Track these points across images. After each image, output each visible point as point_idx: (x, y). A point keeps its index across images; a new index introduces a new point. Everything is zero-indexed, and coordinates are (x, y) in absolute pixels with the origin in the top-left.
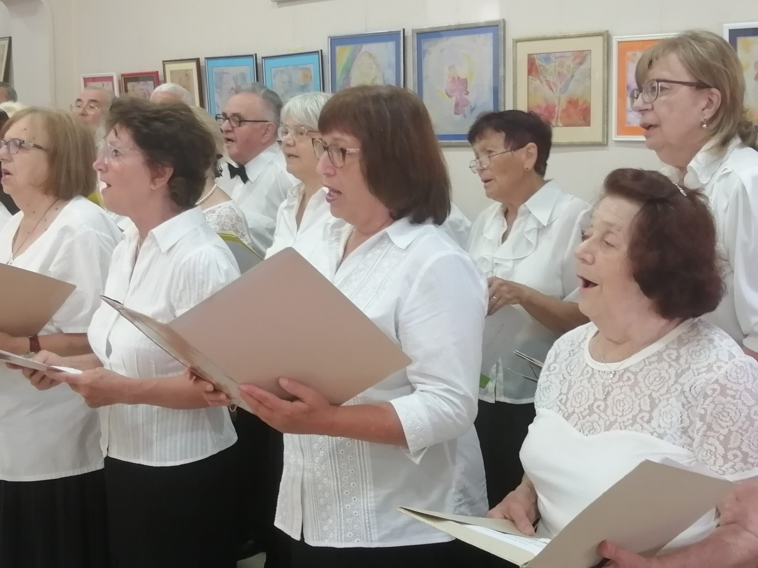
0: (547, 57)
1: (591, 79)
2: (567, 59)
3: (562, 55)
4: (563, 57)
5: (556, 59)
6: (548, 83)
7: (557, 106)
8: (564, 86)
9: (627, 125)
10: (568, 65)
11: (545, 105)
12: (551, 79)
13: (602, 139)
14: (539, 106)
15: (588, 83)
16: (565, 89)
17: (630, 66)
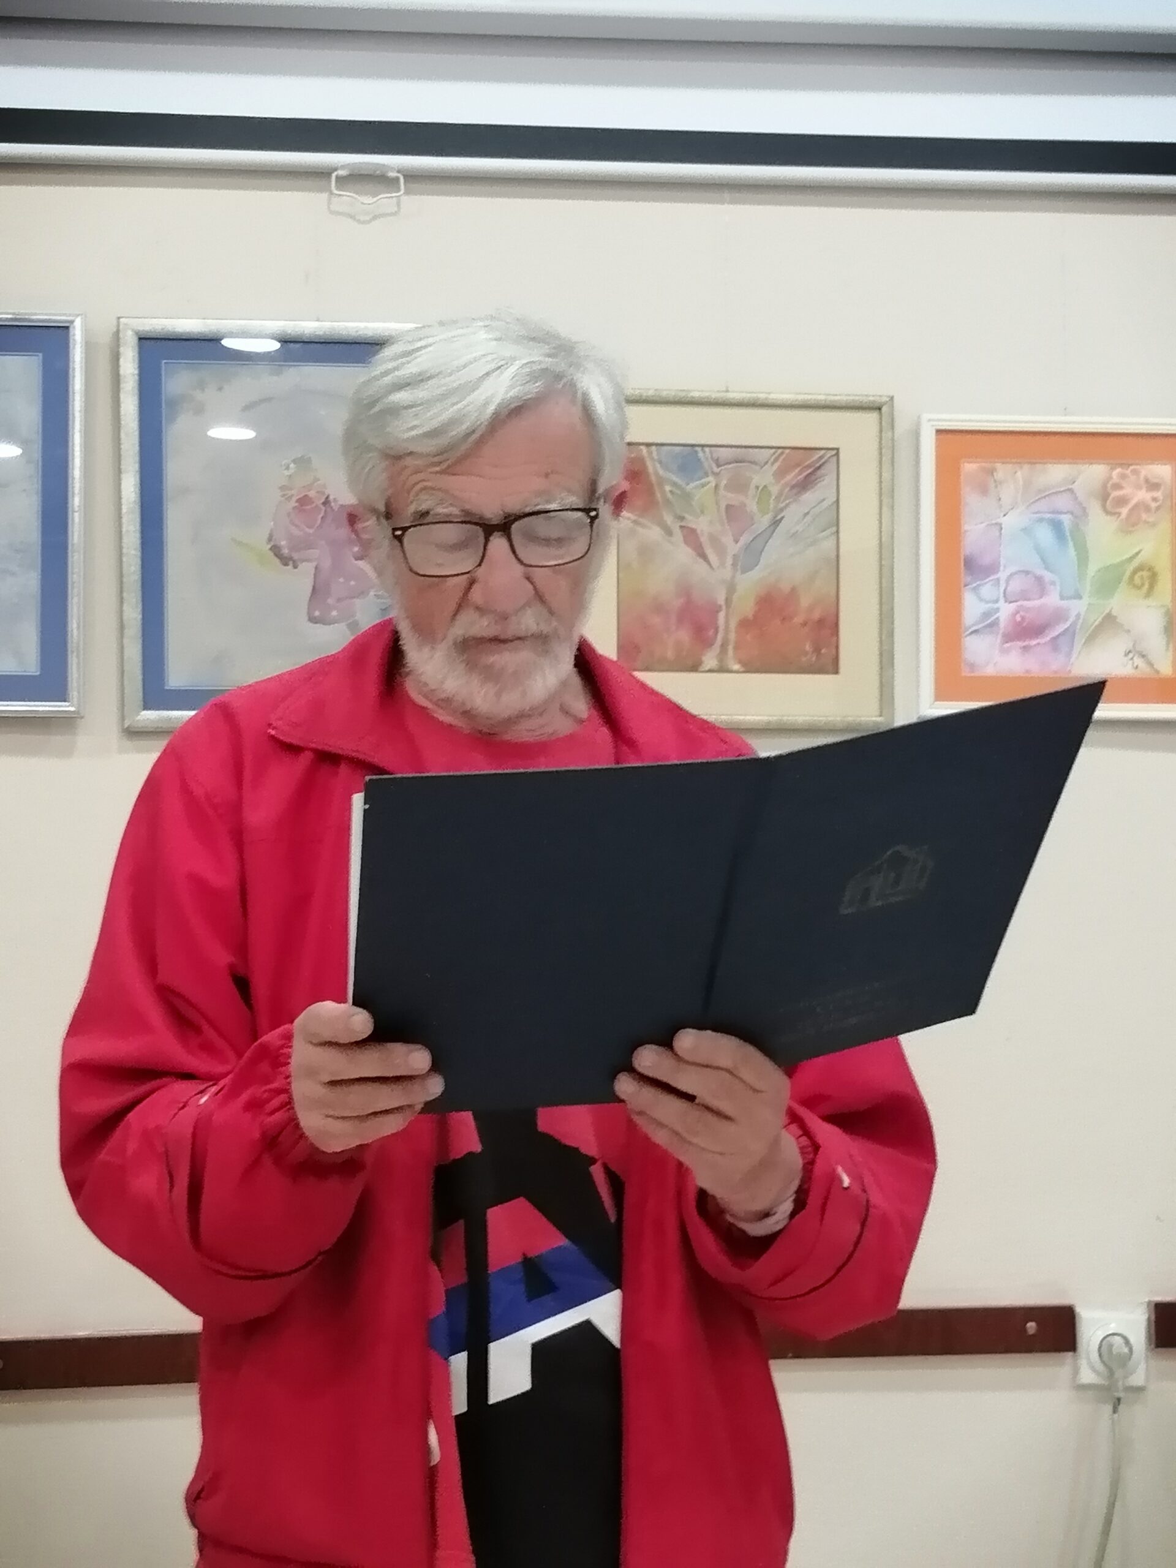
0: (689, 458)
1: (838, 532)
2: (758, 467)
3: (742, 456)
4: (741, 461)
5: (718, 466)
6: (691, 537)
7: (720, 606)
8: (747, 547)
9: (965, 672)
10: (760, 489)
11: (678, 603)
12: (702, 525)
13: (878, 713)
14: (659, 608)
15: (828, 545)
16: (750, 557)
17: (972, 502)
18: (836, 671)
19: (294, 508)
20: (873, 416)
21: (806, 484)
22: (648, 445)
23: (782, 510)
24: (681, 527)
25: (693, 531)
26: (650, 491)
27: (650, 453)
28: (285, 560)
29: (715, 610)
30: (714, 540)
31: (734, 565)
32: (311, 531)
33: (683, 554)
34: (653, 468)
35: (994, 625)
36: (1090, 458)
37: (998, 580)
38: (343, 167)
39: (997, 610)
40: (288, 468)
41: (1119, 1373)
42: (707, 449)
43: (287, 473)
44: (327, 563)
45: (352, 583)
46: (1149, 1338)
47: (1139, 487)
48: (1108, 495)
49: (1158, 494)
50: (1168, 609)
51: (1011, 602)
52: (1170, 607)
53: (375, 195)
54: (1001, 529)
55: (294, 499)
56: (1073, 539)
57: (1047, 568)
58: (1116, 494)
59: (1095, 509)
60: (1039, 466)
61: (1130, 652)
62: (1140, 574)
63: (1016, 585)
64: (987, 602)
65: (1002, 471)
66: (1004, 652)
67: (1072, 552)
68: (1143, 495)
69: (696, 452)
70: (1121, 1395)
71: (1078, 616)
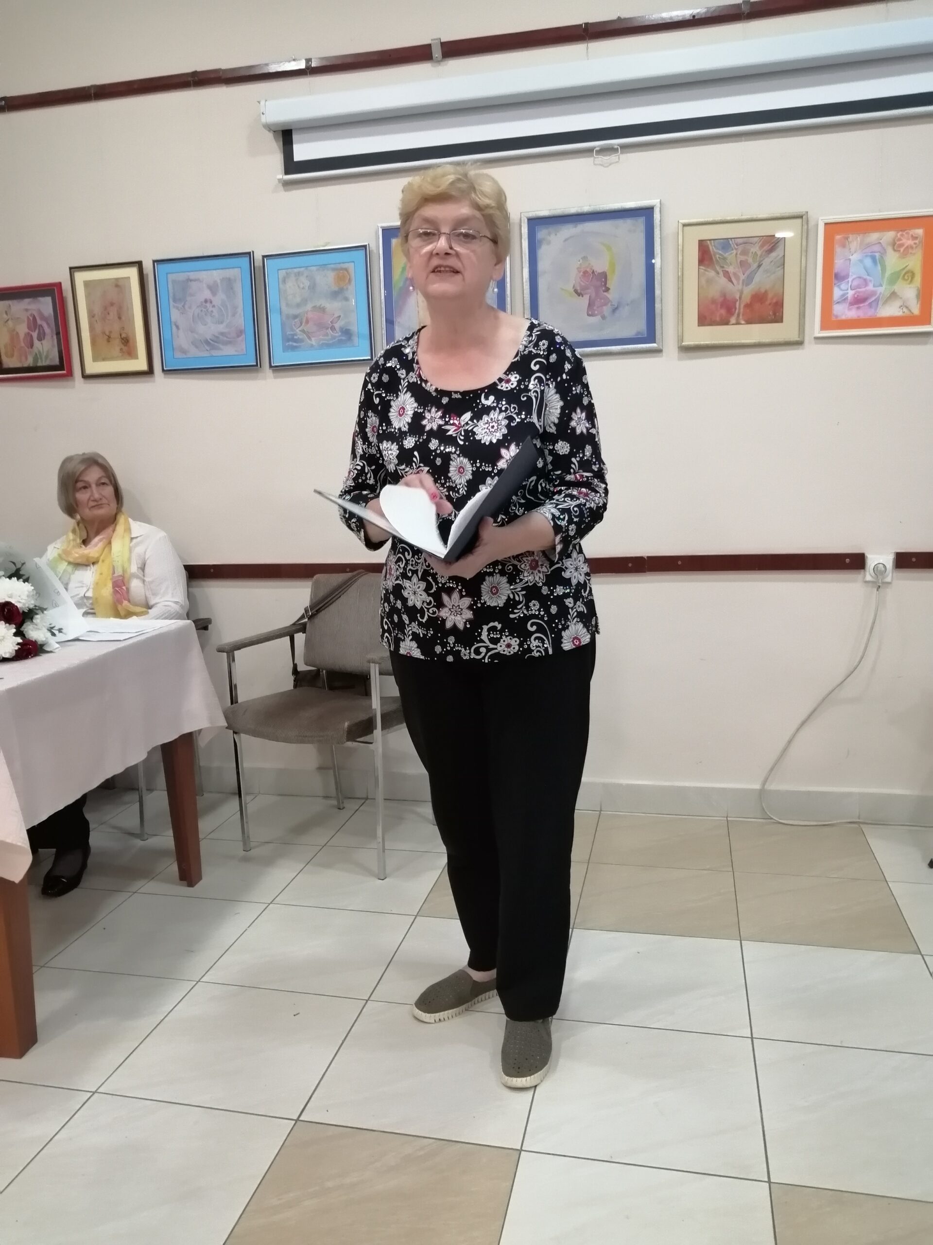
0: (726, 244)
1: (784, 267)
2: (753, 245)
3: (747, 241)
4: (746, 243)
5: (737, 245)
6: (727, 274)
7: (737, 300)
8: (748, 277)
9: (834, 319)
10: (754, 252)
11: (721, 299)
12: (731, 269)
13: (798, 337)
14: (714, 302)
15: (780, 273)
16: (749, 280)
17: (838, 250)
18: (781, 321)
19: (582, 275)
20: (799, 221)
21: (771, 250)
22: (710, 240)
23: (762, 261)
24: (723, 271)
25: (727, 272)
26: (711, 259)
27: (711, 243)
28: (579, 294)
29: (735, 301)
30: (735, 274)
31: (743, 284)
32: (587, 283)
33: (723, 280)
34: (712, 248)
35: (847, 298)
36: (889, 229)
37: (848, 281)
38: (598, 146)
39: (848, 293)
40: (579, 261)
41: (880, 577)
42: (733, 240)
43: (579, 263)
44: (593, 295)
45: (603, 301)
46: (893, 566)
47: (908, 239)
48: (896, 243)
49: (917, 241)
50: (918, 288)
51: (853, 290)
52: (919, 287)
53: (610, 156)
54: (850, 261)
55: (582, 272)
56: (880, 263)
57: (868, 275)
58: (898, 243)
59: (890, 250)
60: (867, 234)
61: (901, 306)
62: (907, 275)
63: (855, 283)
64: (843, 290)
65: (851, 237)
66: (849, 309)
67: (879, 268)
68: (910, 242)
69: (729, 241)
70: (880, 585)
71: (881, 293)
